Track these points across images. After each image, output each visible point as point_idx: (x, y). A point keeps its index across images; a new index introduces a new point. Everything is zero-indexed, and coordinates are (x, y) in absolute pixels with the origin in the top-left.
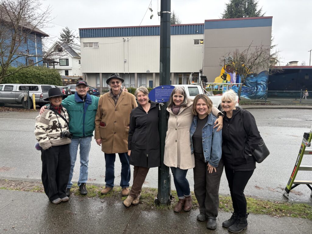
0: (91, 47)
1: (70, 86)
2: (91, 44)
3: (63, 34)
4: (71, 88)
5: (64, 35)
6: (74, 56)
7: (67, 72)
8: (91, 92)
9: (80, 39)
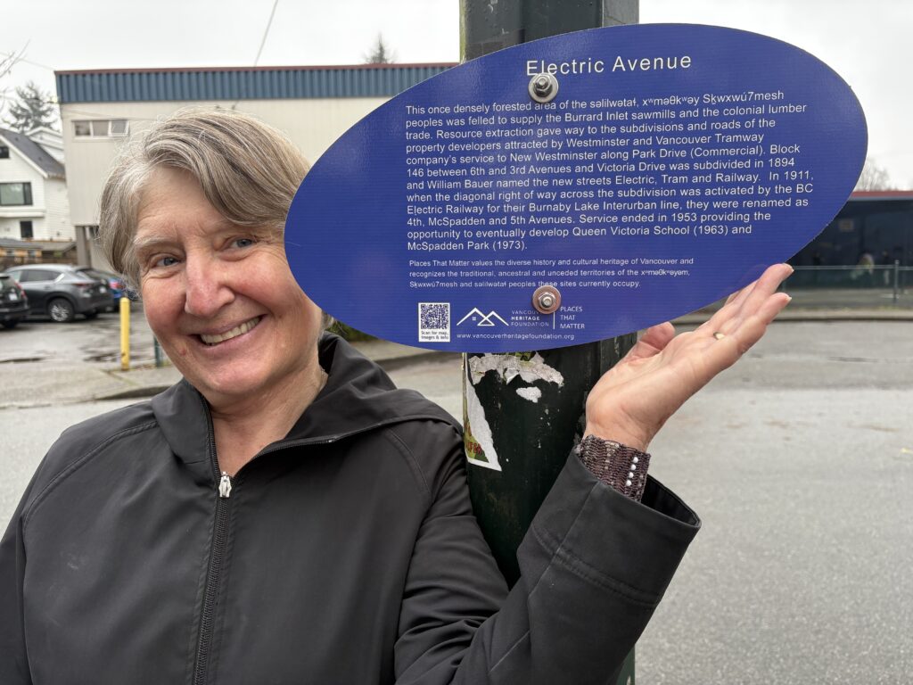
0: (105, 134)
1: (20, 273)
2: (101, 124)
3: (19, 106)
4: (23, 280)
5: (23, 110)
6: (51, 174)
7: (27, 227)
8: (103, 290)
9: (61, 109)
